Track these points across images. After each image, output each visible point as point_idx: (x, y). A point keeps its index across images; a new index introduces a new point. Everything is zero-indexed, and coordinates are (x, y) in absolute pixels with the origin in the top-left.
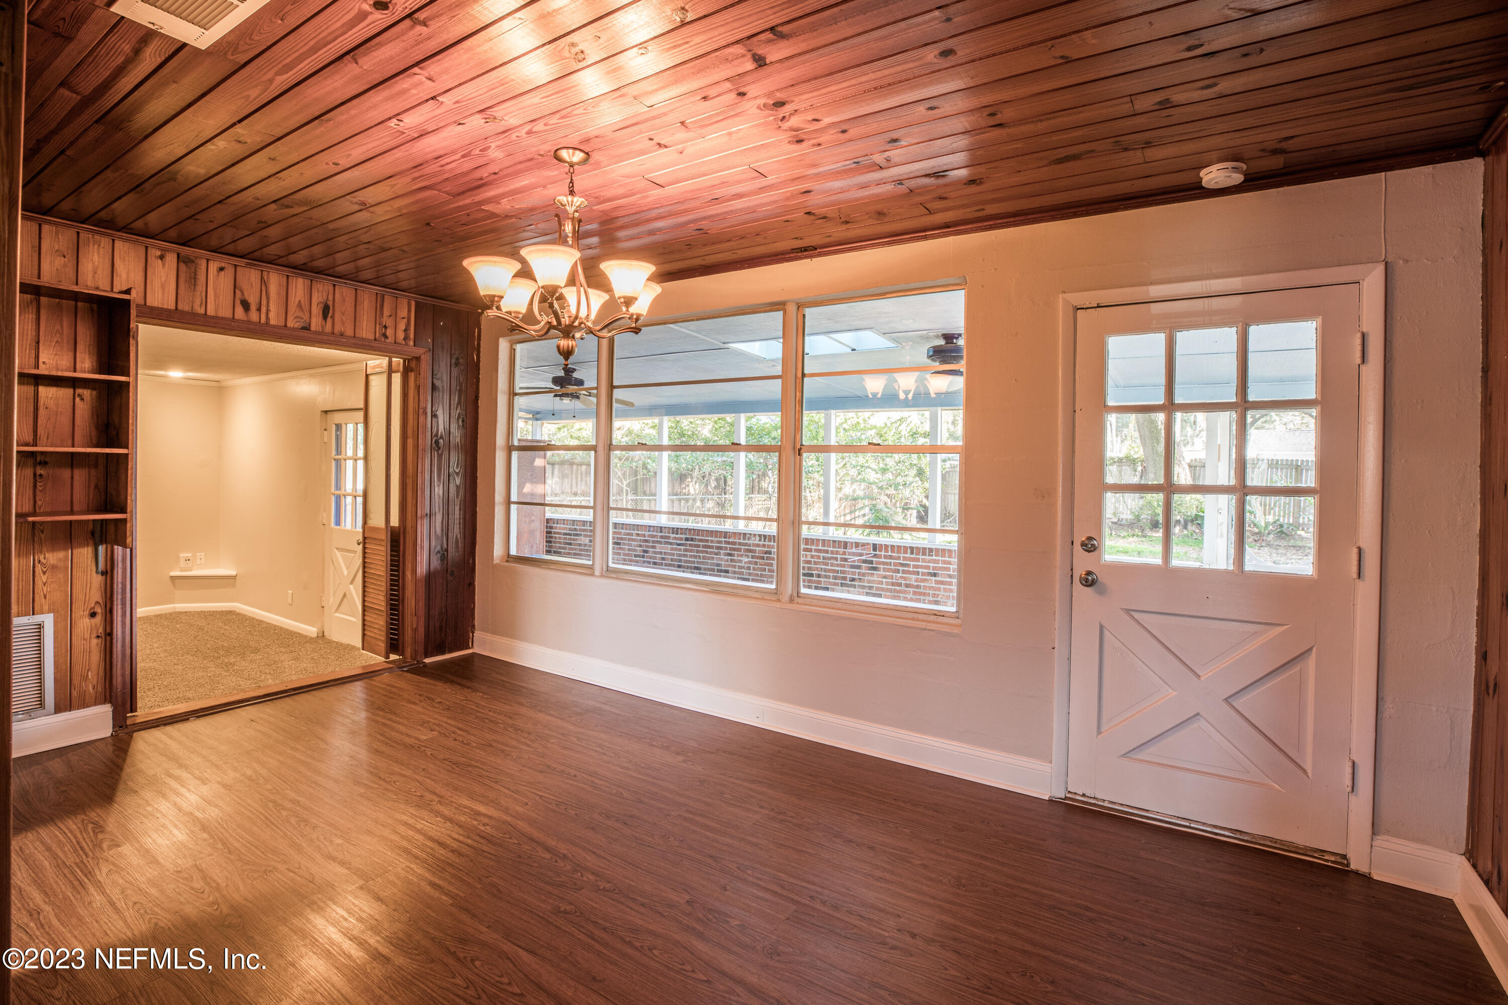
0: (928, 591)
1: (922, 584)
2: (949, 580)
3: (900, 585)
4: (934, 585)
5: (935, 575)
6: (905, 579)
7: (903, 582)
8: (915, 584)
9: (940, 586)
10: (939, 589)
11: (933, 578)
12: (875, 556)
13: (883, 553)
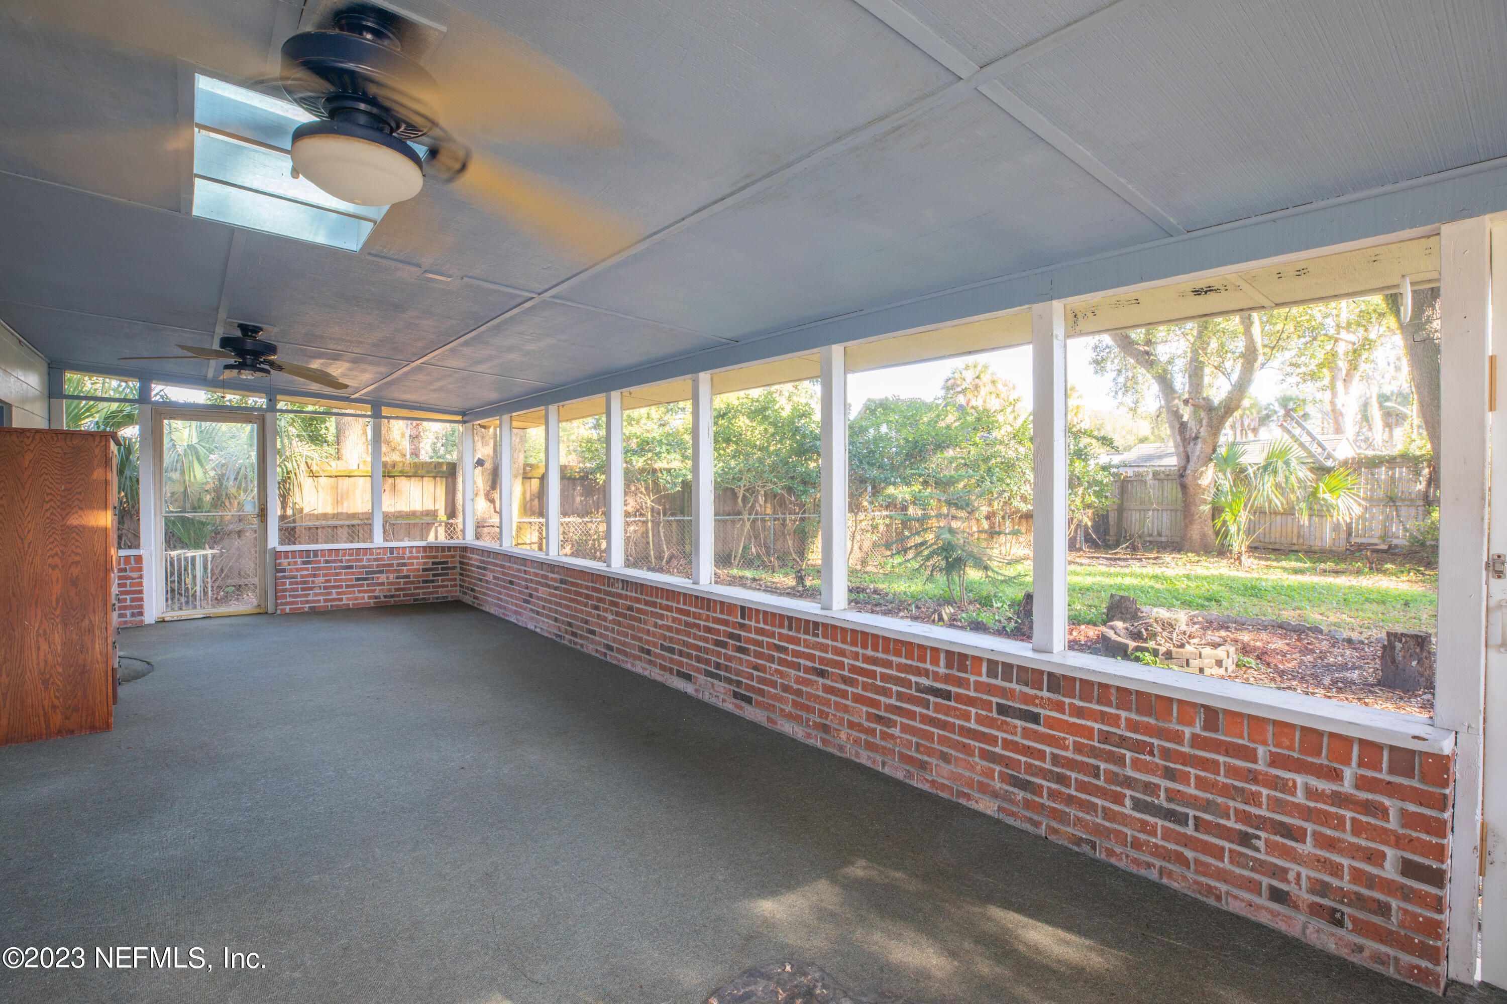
0: (812, 704)
1: (804, 689)
2: (843, 687)
3: (774, 684)
4: (821, 694)
5: (822, 674)
6: (782, 675)
7: (780, 681)
8: (796, 686)
9: (829, 696)
10: (827, 703)
11: (821, 680)
12: (742, 626)
13: (753, 624)
